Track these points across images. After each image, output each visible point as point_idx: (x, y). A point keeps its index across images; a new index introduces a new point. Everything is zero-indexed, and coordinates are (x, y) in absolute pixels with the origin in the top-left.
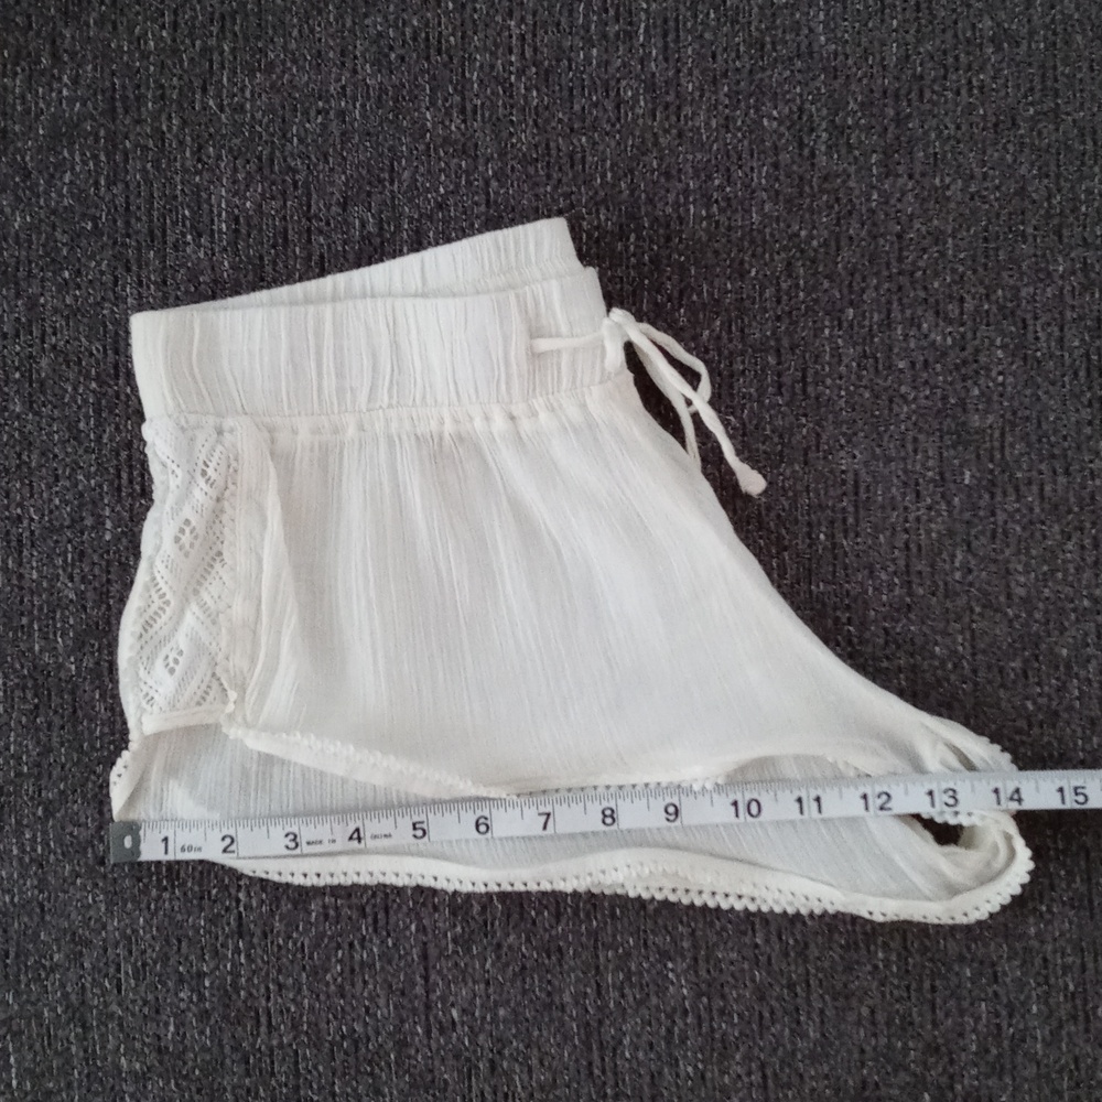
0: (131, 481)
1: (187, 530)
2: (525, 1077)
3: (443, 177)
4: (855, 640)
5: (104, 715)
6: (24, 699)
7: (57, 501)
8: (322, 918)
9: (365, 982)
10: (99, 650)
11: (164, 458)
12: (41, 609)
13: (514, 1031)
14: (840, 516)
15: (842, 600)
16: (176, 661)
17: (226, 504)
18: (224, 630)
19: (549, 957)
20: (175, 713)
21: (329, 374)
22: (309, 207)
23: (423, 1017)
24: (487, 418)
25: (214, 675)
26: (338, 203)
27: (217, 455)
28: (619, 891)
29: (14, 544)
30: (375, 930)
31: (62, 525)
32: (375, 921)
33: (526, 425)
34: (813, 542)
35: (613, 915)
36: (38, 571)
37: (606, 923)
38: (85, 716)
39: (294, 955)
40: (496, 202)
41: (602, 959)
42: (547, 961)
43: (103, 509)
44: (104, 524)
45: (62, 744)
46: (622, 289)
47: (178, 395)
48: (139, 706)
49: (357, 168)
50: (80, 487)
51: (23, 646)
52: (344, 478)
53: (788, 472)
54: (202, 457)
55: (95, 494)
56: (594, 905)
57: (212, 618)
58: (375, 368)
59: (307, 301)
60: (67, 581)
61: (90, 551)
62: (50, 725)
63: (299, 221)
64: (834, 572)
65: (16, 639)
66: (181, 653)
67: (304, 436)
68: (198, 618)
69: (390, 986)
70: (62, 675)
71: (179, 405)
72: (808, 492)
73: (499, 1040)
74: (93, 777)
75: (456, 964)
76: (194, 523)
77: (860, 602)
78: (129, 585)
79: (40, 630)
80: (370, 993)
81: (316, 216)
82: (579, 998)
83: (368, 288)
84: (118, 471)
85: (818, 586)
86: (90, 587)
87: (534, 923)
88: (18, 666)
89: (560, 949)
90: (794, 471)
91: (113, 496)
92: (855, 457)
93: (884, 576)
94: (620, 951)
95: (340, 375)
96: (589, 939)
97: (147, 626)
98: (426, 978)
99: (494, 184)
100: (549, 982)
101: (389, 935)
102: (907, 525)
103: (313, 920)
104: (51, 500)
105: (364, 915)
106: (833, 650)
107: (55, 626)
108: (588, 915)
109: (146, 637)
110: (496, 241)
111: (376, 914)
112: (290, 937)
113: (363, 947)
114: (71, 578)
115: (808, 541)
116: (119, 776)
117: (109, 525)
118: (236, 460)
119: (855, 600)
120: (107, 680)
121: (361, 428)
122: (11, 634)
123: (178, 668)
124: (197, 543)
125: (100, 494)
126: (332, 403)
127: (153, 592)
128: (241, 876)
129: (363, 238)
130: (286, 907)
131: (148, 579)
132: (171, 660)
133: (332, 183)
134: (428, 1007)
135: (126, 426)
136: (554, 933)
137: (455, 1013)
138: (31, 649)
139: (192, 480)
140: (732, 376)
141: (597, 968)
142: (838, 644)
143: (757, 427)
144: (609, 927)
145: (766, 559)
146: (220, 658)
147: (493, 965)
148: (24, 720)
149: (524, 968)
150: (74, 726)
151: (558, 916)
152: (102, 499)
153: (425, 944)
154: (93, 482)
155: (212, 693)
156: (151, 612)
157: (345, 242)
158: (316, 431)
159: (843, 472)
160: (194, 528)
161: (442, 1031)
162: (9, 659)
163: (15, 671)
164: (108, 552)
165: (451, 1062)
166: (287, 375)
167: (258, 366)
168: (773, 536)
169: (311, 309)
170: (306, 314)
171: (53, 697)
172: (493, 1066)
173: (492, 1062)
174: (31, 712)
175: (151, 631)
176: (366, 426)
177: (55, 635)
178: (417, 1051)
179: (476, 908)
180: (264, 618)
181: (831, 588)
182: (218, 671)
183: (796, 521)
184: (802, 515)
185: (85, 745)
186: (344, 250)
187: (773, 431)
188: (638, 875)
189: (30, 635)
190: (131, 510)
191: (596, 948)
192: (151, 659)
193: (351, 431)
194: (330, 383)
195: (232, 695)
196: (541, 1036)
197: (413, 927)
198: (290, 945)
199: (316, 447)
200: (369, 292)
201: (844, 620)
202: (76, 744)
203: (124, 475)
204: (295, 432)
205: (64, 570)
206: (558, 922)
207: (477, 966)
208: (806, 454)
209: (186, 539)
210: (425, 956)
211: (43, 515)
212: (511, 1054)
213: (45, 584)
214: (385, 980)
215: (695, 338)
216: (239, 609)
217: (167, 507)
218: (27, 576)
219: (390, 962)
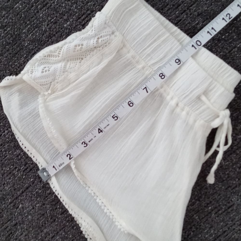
0: (84, 20)
1: (80, 47)
2: (19, 234)
3: (227, 35)
4: (190, 237)
5: (21, 61)
6: (9, 39)
7: (63, 5)
8: (16, 156)
9: (10, 178)
10: (36, 47)
11: (94, 25)
12: (34, 24)
13: (28, 223)
14: (219, 208)
15: (197, 225)
16: (46, 71)
17: (96, 50)
18: (63, 76)
19: (51, 219)
20: (33, 82)
21: (151, 48)
22: (191, 6)
23: (13, 199)
24: (172, 98)
25: (51, 82)
26: (198, 13)
27: (106, 38)
28: (80, 225)
29: (44, 3)
30: (24, 171)
31: (59, 11)
32: (26, 169)
33: (178, 110)
34: (207, 206)
35: (73, 227)
36: (43, 15)
37: (70, 227)
38: (17, 57)
39: (2, 156)
40: (232, 53)
41: (60, 232)
42: (49, 219)
43: (71, 19)
44: (68, 22)
45: (6, 57)
46: (234, 105)
47: (114, 14)
48: (28, 71)
49: (212, 10)
50: (72, 8)
51: (21, 27)
52: (127, 74)
53: (220, 186)
54: (102, 34)
55: (73, 13)
56: (72, 220)
57: (64, 70)
58: (161, 59)
59: (165, 27)
60: (46, 24)
61: (58, 24)
62: (8, 50)
63: (185, 7)
64: (203, 218)
65: (22, 24)
66: (49, 71)
67: (129, 55)
68: (61, 67)
69: (14, 185)
70: (23, 43)
71: (111, 17)
72: (218, 196)
73: (23, 221)
74: (4, 71)
75: (32, 197)
76: (83, 47)
77: (201, 230)
78: (57, 41)
79: (29, 28)
80: (8, 181)
81: (190, 10)
82: (47, 234)
83: (182, 40)
84: (84, 14)
85: (196, 216)
86: (49, 32)
87: (56, 209)
88: (16, 30)
89: (55, 220)
90: (221, 187)
91: (76, 18)
92: (238, 200)
93: (212, 232)
94: (66, 235)
95: (153, 51)
96: (63, 225)
97: (49, 56)
98: (23, 192)
99: (236, 49)
100: (45, 223)
101: (25, 175)
102: (230, 228)
103: (14, 154)
104: (62, 3)
105: (25, 165)
106: (183, 232)
107: (33, 31)
108: (68, 221)
109: (46, 58)
110: (221, 64)
111: (27, 168)
112: (6, 151)
113: (17, 171)
114: (48, 25)
115: (206, 205)
116: (8, 79)
117: (68, 23)
118: (109, 44)
119: (200, 229)
120: (30, 55)
121: (143, 68)
122: (22, 22)
123: (44, 73)
124: (79, 52)
125: (74, 15)
126: (143, 56)
127: (59, 50)
128: (10, 127)
129: (194, 27)
130: (12, 144)
131: (60, 46)
132: (45, 69)
133: (202, 7)
134: (17, 198)
135: (96, 6)
136: (58, 215)
137: (20, 206)
138: (22, 30)
139: (94, 37)
140: (234, 152)
141: (58, 233)
142: (185, 233)
143: (226, 169)
144: (70, 228)
145: (193, 198)
146: (56, 81)
147: (38, 206)
148: (4, 43)
149: (43, 215)
150: (13, 57)
151: (62, 213)
152: (73, 16)
153: (30, 185)
154: (76, 10)
155: (46, 86)
156: (53, 54)
157: (189, 23)
158: (133, 57)
159: (231, 200)
160: (82, 48)
161: (14, 205)
162: (16, 26)
163: (14, 31)
164: (61, 29)
165: (9, 214)
166: (141, 38)
167: (138, 28)
168: (200, 195)
169: (164, 30)
170: (161, 30)
171: (16, 45)
172: (16, 225)
173: (17, 223)
174: (8, 43)
175: (48, 58)
176: (145, 69)
177: (31, 33)
178: (4, 204)
179: (49, 192)
180: (74, 84)
181: (198, 220)
182: (53, 83)
183: (209, 198)
184: (212, 198)
185: (11, 63)
186: (187, 25)
187: (228, 174)
188: (87, 228)
189: (26, 27)
190: (76, 26)
191: (62, 229)
192: (42, 64)
193: (140, 66)
194: (148, 51)
195: (50, 92)
196: (32, 231)
197: (32, 180)
198: (4, 153)
199: (129, 61)
200: (180, 42)
201: (193, 230)
202: (9, 60)
203: (84, 17)
204: (128, 52)
205: (48, 22)
206: (61, 215)
207: (35, 203)
208: (228, 187)
209: (78, 48)
210: (27, 188)
211: (57, 4)
212: (22, 227)
213: (41, 20)
214: (14, 183)
215: (237, 134)
216: (72, 76)
217: (82, 36)
218: (39, 13)
219: (19, 181)
